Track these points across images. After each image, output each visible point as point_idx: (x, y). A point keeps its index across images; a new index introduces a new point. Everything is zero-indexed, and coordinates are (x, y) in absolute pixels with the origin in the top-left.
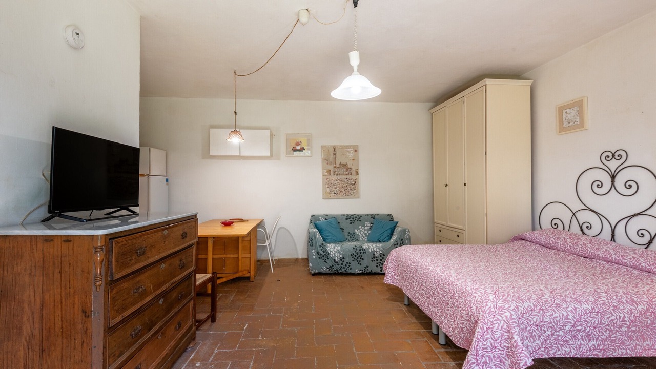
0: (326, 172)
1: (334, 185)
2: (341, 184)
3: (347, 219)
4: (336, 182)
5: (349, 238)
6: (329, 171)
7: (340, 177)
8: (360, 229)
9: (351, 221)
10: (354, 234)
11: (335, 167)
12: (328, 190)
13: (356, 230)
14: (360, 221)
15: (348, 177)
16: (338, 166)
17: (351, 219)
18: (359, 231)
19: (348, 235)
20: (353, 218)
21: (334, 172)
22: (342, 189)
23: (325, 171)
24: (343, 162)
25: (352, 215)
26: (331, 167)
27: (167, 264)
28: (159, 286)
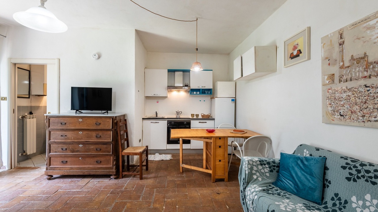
0: (327, 80)
1: (340, 99)
2: (352, 98)
3: (344, 168)
4: (344, 95)
5: (330, 204)
6: (332, 77)
7: (350, 85)
8: (364, 200)
9: (351, 174)
10: (346, 202)
11: (341, 68)
12: (330, 109)
13: (354, 199)
14: (374, 183)
15: (369, 82)
16: (347, 64)
17: (354, 171)
18: (361, 203)
19: (333, 199)
20: (359, 171)
21: (341, 77)
22: (356, 108)
23: (326, 77)
24: (358, 53)
25: (362, 165)
26: (335, 70)
27: (85, 132)
28: (78, 139)
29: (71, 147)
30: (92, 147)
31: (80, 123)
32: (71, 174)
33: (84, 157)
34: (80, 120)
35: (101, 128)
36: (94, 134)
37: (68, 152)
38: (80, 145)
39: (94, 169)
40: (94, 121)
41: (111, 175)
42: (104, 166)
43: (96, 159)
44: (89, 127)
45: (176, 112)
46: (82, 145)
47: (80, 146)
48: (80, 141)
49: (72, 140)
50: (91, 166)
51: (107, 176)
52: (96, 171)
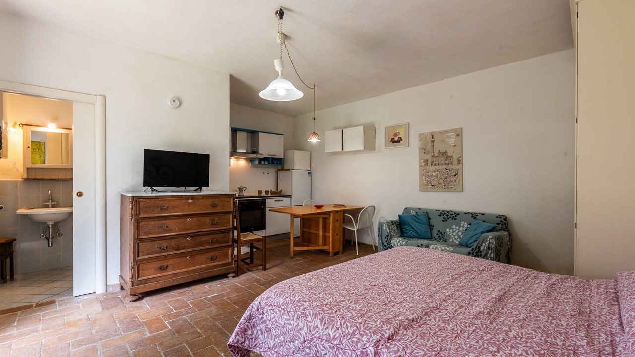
0: (423, 163)
1: (431, 176)
2: (439, 175)
3: (440, 215)
4: (434, 174)
5: (436, 237)
6: (426, 161)
7: (438, 167)
8: (453, 229)
9: (444, 218)
10: (444, 233)
11: (433, 156)
12: (425, 182)
13: (448, 230)
14: (456, 219)
15: (448, 167)
16: (436, 155)
17: (445, 216)
18: (451, 230)
19: (437, 234)
20: (448, 215)
21: (432, 162)
22: (441, 181)
23: (422, 161)
24: (443, 150)
25: (448, 212)
26: (428, 157)
27: (195, 219)
28: (185, 230)
29: (173, 243)
30: (205, 239)
31: (189, 204)
32: (176, 284)
33: (192, 255)
34: (190, 201)
35: (219, 211)
36: (207, 220)
37: (170, 251)
38: (188, 237)
39: (208, 268)
40: (210, 201)
41: (229, 273)
42: (221, 263)
43: (210, 255)
44: (203, 210)
45: (239, 188)
46: (191, 238)
47: (188, 239)
48: (189, 232)
49: (176, 231)
50: (203, 266)
51: (224, 276)
52: (212, 272)
